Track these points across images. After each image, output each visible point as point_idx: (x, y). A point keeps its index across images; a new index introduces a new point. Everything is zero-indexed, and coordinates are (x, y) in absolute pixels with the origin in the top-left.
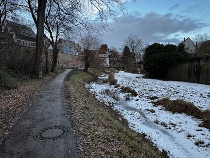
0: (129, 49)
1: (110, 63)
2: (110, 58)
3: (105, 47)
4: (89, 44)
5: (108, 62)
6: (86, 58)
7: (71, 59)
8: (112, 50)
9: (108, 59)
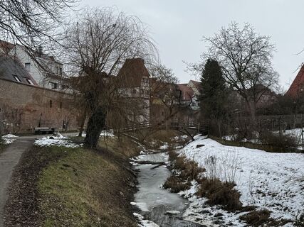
2: (151, 100)
7: (30, 101)
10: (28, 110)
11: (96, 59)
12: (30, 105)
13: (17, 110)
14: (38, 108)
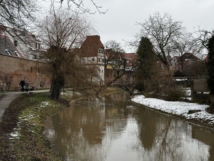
0: (151, 44)
1: (106, 75)
2: (105, 66)
3: (93, 41)
4: (62, 33)
5: (102, 75)
6: (55, 66)
7: (17, 68)
8: (110, 47)
9: (102, 68)
10: (16, 74)
11: (59, 40)
12: (17, 71)
13: (8, 74)
14: (22, 73)
